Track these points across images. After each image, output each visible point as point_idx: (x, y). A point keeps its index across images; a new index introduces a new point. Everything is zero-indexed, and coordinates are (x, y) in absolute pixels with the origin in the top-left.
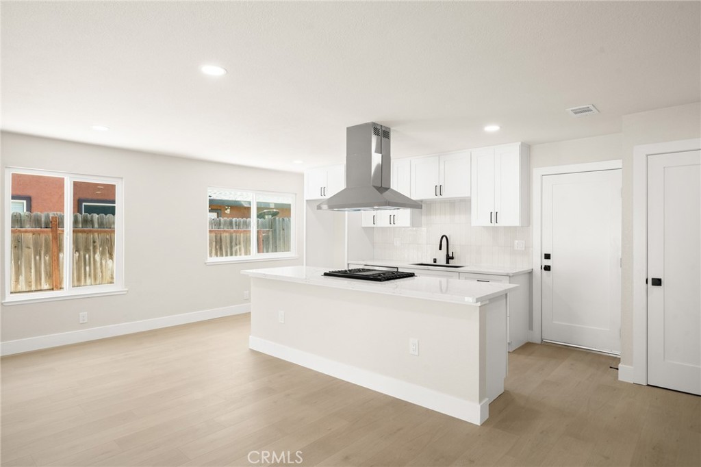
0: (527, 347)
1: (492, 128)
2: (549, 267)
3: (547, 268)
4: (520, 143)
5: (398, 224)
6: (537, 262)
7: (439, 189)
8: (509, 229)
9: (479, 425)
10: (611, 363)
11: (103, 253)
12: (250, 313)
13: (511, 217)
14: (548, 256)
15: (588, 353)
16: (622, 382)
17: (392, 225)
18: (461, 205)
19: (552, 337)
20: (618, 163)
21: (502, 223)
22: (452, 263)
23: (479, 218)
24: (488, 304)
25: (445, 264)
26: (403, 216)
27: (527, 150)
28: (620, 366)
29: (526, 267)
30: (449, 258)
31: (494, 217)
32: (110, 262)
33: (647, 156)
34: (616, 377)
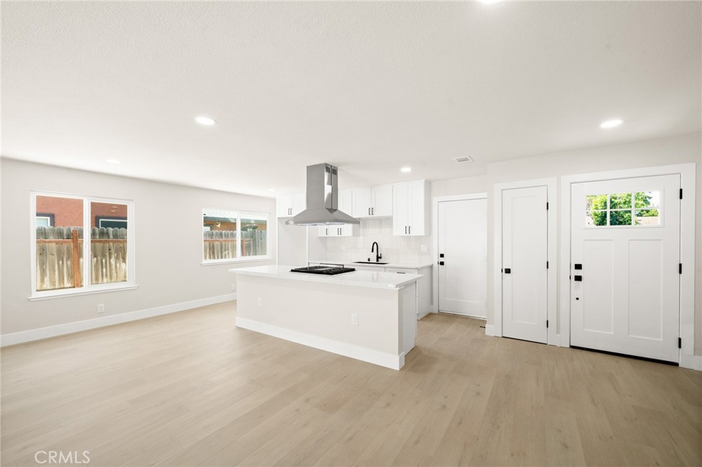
0: (430, 316)
1: (406, 170)
3: (442, 263)
4: (424, 180)
5: (343, 234)
6: (437, 259)
7: (371, 211)
8: (418, 238)
9: (398, 369)
10: (481, 324)
11: (117, 258)
12: (236, 300)
13: (419, 230)
14: (442, 256)
15: (467, 318)
16: (487, 336)
17: (340, 235)
18: (386, 221)
19: (445, 308)
20: (485, 195)
21: (413, 234)
22: (380, 261)
23: (399, 230)
24: (404, 288)
25: (375, 261)
26: (347, 229)
27: (428, 184)
28: (486, 326)
29: (428, 263)
30: (378, 258)
31: (407, 230)
32: (123, 265)
33: (502, 190)
34: (484, 333)
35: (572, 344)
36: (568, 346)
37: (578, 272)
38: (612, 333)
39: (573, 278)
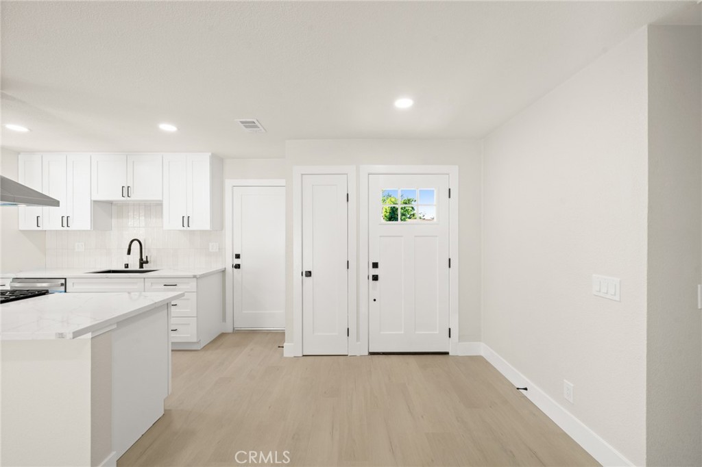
0: (220, 338)
1: (168, 127)
2: (239, 265)
3: (238, 266)
4: (210, 154)
5: (73, 226)
6: (230, 261)
7: (126, 191)
8: (201, 233)
13: (202, 221)
14: (238, 256)
15: (268, 333)
16: (286, 358)
17: (66, 228)
18: (153, 208)
19: (242, 325)
20: (283, 182)
21: (193, 227)
22: (146, 267)
23: (171, 221)
25: (137, 268)
28: (285, 345)
29: (220, 267)
30: (142, 263)
31: (186, 221)
33: (302, 175)
34: (283, 354)
35: (372, 350)
36: (367, 354)
37: (376, 272)
38: (402, 332)
39: (371, 278)
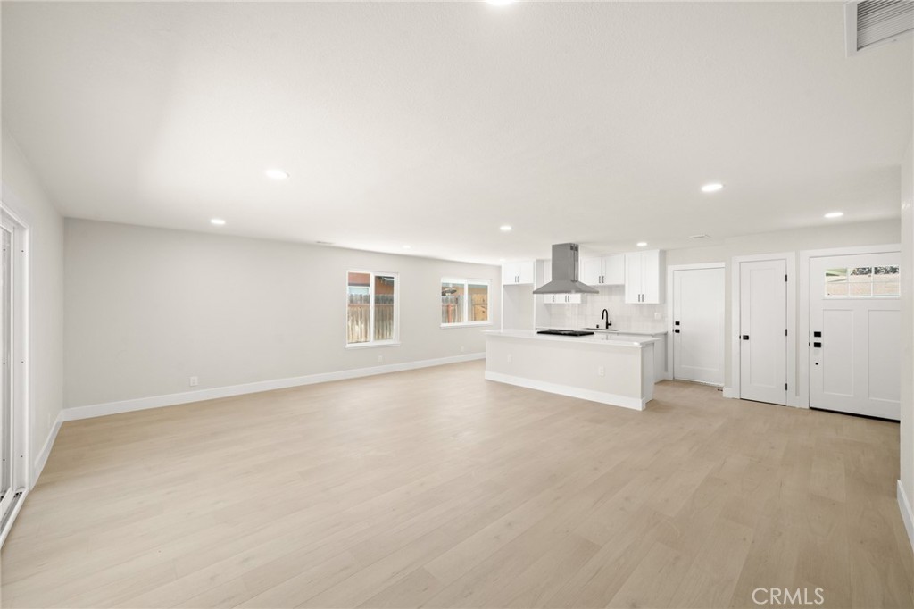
0: (664, 382)
1: (642, 244)
2: (679, 330)
3: (677, 331)
4: (659, 250)
5: (572, 301)
6: (671, 327)
8: (651, 306)
10: (720, 390)
11: (353, 321)
13: (653, 297)
14: (678, 323)
15: (704, 385)
16: (725, 398)
17: (567, 303)
18: (619, 289)
20: (723, 264)
21: (646, 301)
22: (610, 327)
23: (631, 298)
25: (605, 327)
26: (576, 298)
27: (663, 254)
28: (724, 390)
29: (663, 331)
30: (608, 324)
31: (641, 297)
32: (357, 327)
33: (740, 263)
34: (722, 396)
35: (811, 406)
36: (808, 407)
37: (818, 340)
38: (852, 396)
39: (812, 345)
